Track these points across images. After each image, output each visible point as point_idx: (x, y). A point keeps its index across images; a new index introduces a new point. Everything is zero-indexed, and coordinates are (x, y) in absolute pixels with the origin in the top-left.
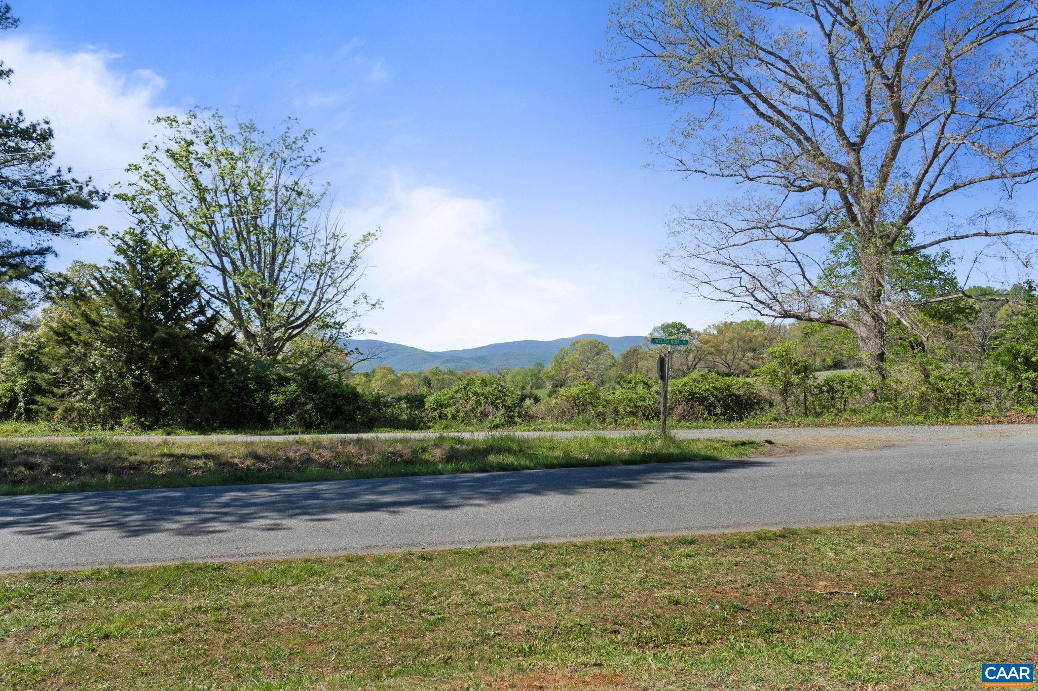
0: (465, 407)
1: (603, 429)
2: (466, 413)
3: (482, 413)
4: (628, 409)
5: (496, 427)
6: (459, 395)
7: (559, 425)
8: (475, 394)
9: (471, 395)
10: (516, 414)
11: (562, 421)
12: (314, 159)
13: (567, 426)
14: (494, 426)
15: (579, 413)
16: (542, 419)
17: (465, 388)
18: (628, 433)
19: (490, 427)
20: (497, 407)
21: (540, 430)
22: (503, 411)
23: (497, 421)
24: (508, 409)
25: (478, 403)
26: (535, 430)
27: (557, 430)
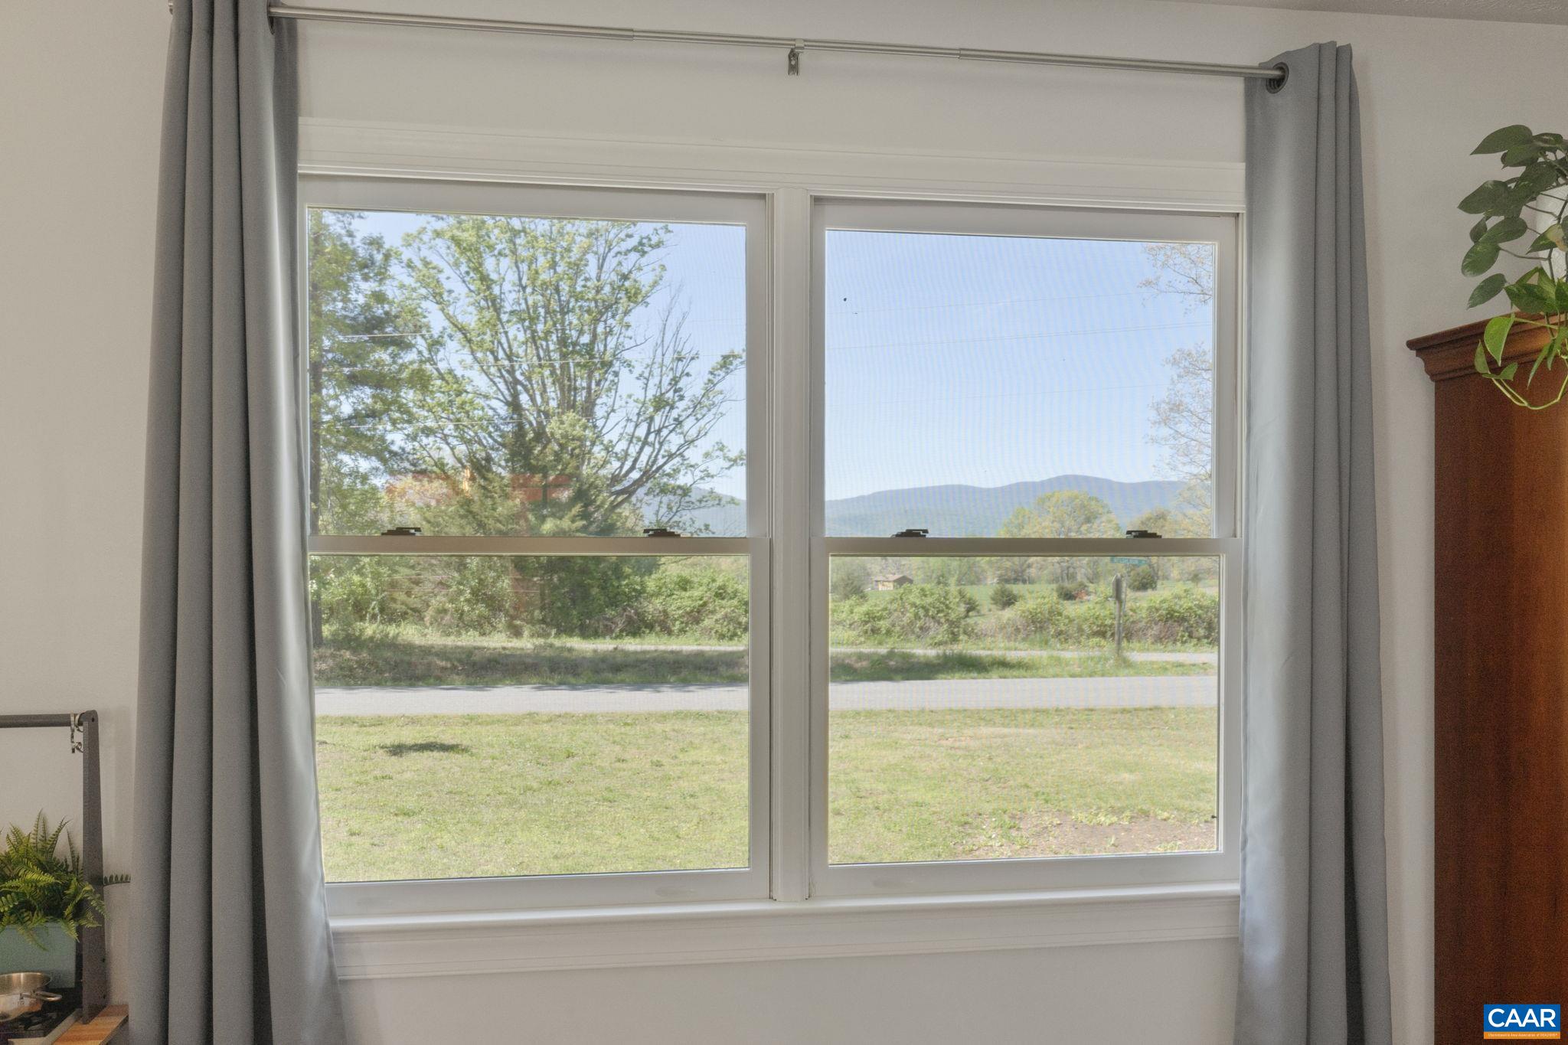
0: (902, 621)
1: (1063, 650)
2: (903, 627)
3: (921, 628)
4: (1095, 628)
5: (940, 644)
6: (895, 606)
7: (1012, 644)
8: (914, 605)
9: (908, 607)
10: (961, 630)
11: (1015, 641)
12: (654, 242)
13: (1021, 646)
14: (936, 644)
15: (1035, 632)
16: (991, 636)
17: (901, 599)
18: (1083, 654)
19: (931, 644)
20: (939, 623)
21: (989, 649)
22: (945, 626)
23: (939, 638)
24: (951, 623)
25: (917, 616)
26: (984, 649)
27: (1009, 649)
